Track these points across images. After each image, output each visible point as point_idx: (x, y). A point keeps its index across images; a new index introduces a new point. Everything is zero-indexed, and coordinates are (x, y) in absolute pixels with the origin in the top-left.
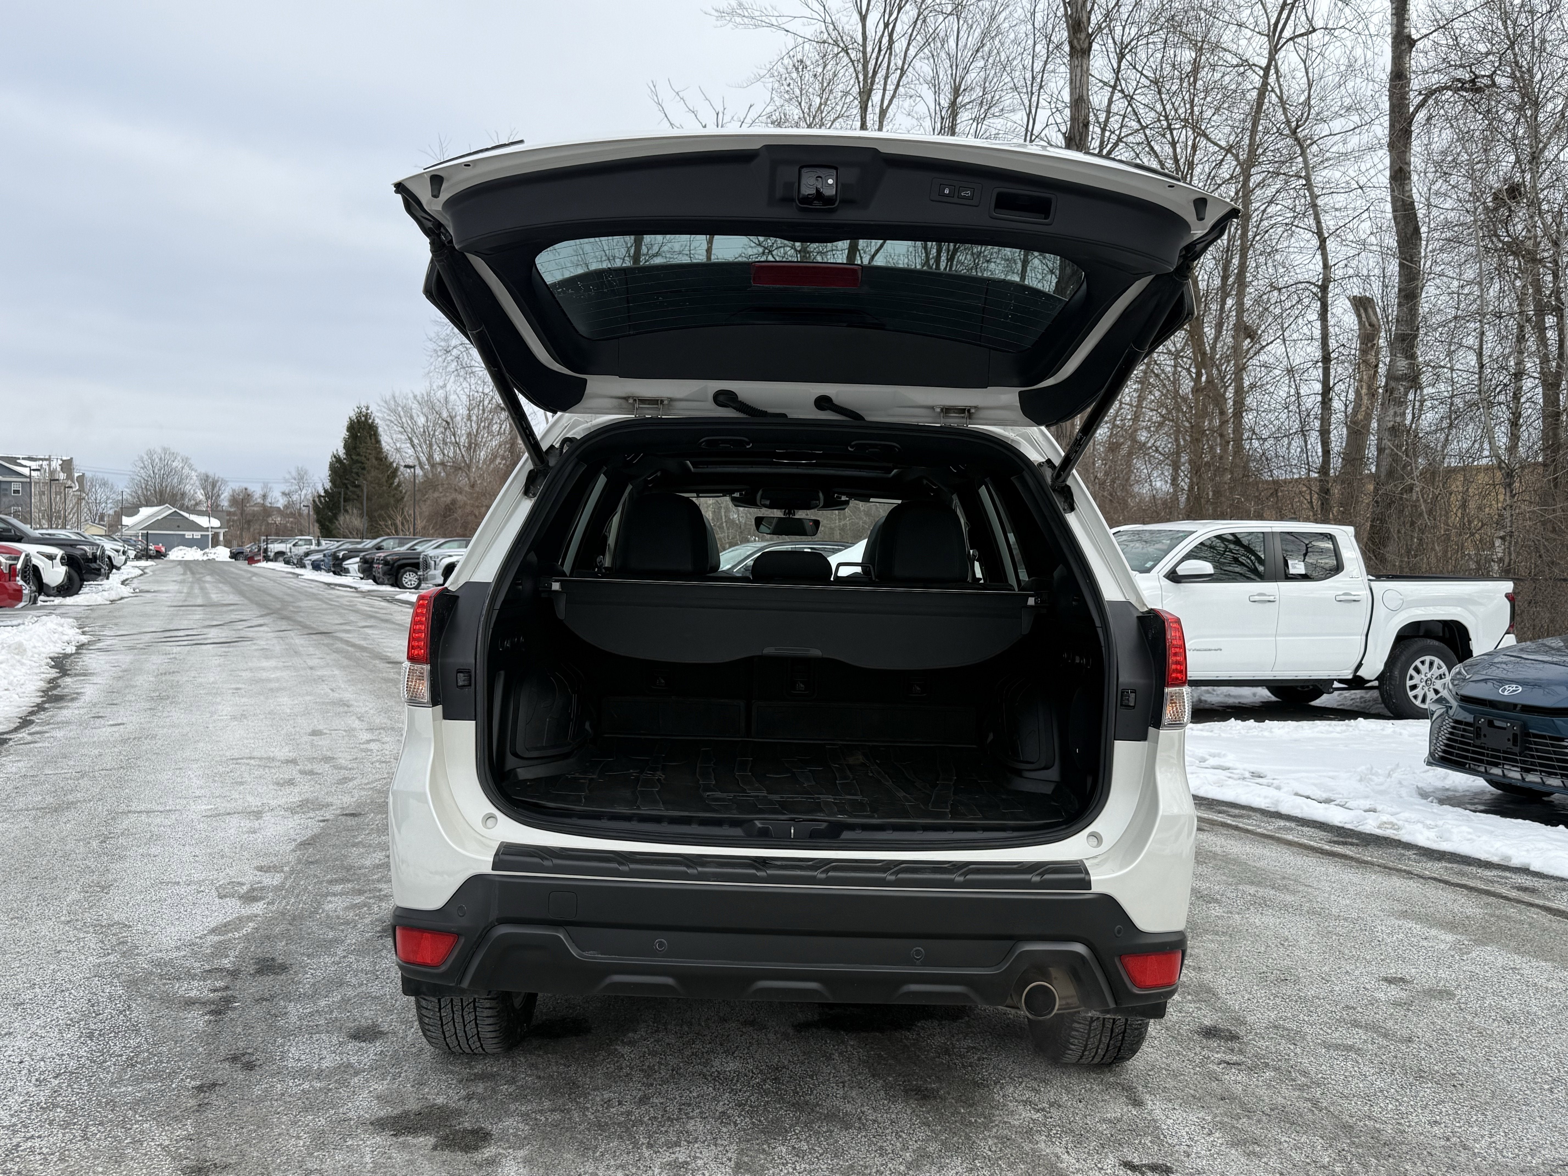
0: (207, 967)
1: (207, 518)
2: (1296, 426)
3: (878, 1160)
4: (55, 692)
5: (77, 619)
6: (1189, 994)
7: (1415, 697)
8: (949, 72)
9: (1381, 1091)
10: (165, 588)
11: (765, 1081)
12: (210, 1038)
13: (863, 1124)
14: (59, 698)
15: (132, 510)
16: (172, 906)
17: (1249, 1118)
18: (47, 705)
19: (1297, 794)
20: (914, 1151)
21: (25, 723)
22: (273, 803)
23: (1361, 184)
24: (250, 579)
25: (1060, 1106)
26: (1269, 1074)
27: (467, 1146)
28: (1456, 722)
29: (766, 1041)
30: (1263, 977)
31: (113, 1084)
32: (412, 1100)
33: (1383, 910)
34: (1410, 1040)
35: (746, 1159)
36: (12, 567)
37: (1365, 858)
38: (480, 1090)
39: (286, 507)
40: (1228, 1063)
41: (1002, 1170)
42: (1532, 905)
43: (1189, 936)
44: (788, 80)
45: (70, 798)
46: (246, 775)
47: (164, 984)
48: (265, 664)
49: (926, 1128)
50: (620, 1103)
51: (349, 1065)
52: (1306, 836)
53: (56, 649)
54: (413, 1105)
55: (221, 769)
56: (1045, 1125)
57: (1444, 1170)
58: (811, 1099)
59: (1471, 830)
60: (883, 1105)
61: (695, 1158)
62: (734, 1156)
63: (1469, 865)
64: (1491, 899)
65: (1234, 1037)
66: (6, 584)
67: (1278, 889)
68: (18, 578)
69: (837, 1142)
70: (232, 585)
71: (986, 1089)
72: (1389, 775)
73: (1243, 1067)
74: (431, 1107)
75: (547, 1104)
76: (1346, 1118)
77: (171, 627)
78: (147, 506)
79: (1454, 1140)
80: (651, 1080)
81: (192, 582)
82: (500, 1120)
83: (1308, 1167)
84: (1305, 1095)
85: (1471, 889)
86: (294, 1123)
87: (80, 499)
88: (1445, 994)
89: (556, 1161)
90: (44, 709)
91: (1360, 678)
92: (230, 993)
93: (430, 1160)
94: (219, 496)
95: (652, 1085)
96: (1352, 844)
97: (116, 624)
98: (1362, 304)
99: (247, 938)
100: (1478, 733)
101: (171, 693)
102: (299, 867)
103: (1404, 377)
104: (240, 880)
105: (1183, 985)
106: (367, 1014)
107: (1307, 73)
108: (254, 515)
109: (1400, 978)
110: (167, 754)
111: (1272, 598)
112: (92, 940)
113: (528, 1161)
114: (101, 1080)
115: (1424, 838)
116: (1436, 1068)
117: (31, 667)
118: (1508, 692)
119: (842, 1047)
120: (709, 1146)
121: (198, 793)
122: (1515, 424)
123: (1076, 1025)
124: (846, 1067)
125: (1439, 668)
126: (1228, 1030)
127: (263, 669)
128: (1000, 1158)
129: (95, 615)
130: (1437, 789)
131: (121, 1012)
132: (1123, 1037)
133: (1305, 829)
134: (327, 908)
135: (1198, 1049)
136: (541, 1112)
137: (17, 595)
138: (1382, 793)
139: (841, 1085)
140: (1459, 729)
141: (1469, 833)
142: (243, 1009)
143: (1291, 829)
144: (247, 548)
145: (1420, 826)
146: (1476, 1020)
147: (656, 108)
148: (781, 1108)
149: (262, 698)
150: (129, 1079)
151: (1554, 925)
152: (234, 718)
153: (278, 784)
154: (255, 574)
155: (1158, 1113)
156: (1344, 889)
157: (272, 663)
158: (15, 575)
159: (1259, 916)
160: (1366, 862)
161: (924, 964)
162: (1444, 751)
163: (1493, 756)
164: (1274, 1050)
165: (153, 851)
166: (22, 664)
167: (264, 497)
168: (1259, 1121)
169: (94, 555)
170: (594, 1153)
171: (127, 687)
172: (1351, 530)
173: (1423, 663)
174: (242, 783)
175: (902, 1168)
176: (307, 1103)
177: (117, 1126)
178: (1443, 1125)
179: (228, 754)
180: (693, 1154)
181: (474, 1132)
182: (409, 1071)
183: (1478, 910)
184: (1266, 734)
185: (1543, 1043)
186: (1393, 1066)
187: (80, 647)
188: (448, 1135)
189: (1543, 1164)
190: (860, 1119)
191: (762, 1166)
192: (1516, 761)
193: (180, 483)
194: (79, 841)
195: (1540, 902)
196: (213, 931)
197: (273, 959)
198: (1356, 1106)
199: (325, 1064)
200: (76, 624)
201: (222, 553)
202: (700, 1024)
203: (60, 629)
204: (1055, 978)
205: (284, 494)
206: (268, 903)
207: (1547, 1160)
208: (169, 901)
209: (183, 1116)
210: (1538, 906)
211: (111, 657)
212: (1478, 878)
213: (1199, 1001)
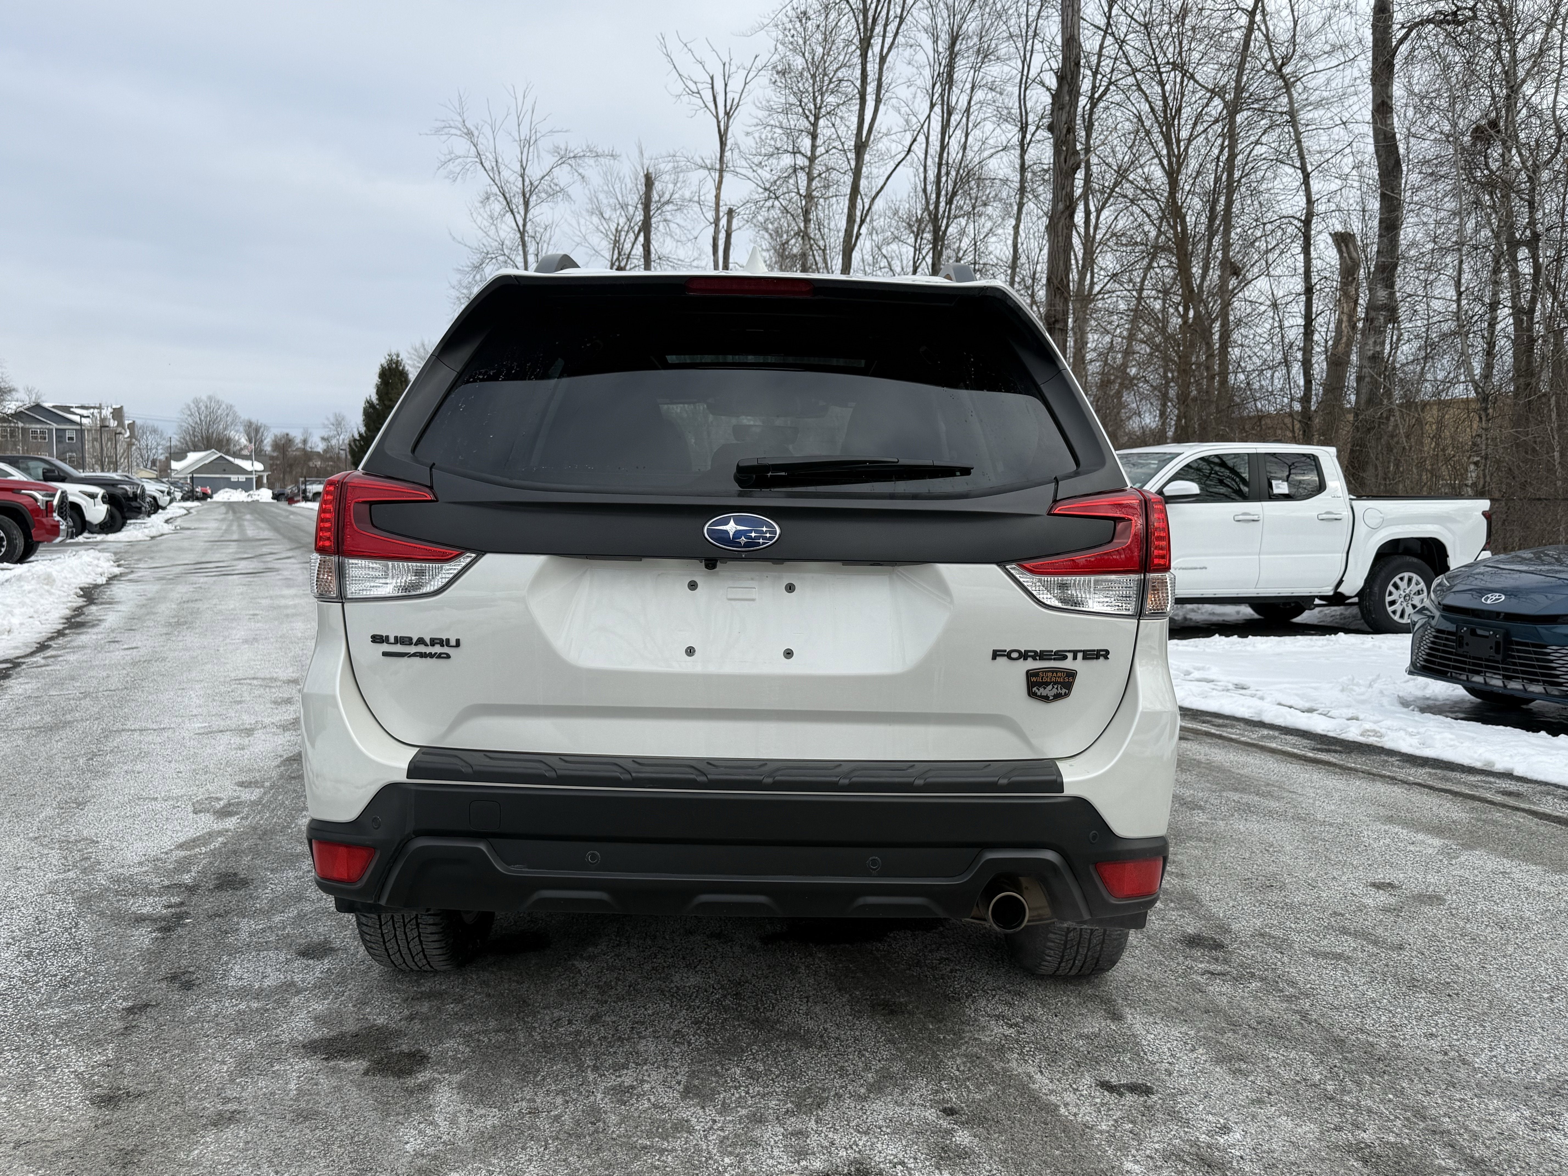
0: (166, 883)
1: (250, 462)
2: (1279, 356)
3: (838, 1083)
4: (78, 619)
5: (115, 553)
6: (1172, 901)
7: (1394, 612)
8: (947, 22)
9: (1373, 1002)
10: (205, 526)
11: (725, 996)
12: (152, 956)
13: (825, 1042)
14: (81, 625)
15: (180, 455)
16: (144, 822)
17: (1235, 1032)
18: (67, 631)
19: (1280, 704)
20: (877, 1071)
21: (42, 647)
22: (267, 721)
23: (1344, 120)
24: (287, 517)
25: (1034, 1021)
26: (1255, 985)
27: (400, 1070)
28: (1438, 631)
29: (731, 955)
30: (1247, 884)
31: (40, 1005)
32: (351, 1021)
33: (1368, 815)
34: (1401, 947)
35: (696, 1082)
36: (48, 504)
37: (1349, 765)
38: (425, 1009)
39: (325, 451)
40: (1213, 974)
41: (969, 1091)
42: (1517, 809)
43: (1172, 842)
44: (792, 32)
45: (69, 717)
46: (246, 694)
47: (118, 901)
48: (286, 592)
49: (891, 1046)
50: (570, 1022)
51: (293, 984)
52: (1290, 744)
53: (86, 580)
54: (351, 1026)
55: (223, 689)
56: (1017, 1041)
57: (1444, 1087)
58: (772, 1015)
59: (1453, 737)
60: (848, 1021)
61: (642, 1081)
62: (684, 1080)
63: (1453, 770)
64: (1476, 804)
65: (1218, 946)
66: (44, 520)
67: (1263, 795)
68: (55, 515)
69: (795, 1062)
70: (269, 522)
71: (957, 1003)
72: (1370, 686)
73: (1228, 977)
74: (370, 1028)
75: (492, 1024)
76: (1337, 1031)
77: (204, 560)
78: (195, 451)
79: (1452, 1054)
80: (606, 997)
81: (233, 520)
82: (440, 1041)
83: (1298, 1086)
84: (1293, 1006)
85: (1456, 794)
86: (221, 1047)
87: (130, 445)
88: (1435, 899)
89: (494, 1087)
90: (64, 635)
91: (1341, 594)
92: (184, 909)
93: (359, 1087)
94: (262, 441)
95: (606, 1002)
96: (1335, 751)
97: (152, 558)
98: (1343, 240)
99: (213, 853)
100: (1460, 641)
101: (190, 619)
102: (281, 782)
103: (1385, 307)
104: (218, 795)
105: (1166, 892)
106: (321, 930)
107: (1292, 11)
108: (295, 458)
109: (1389, 884)
110: (173, 675)
111: (1256, 518)
112: (54, 856)
113: (463, 1087)
114: (29, 1001)
115: (1407, 745)
116: (1429, 976)
117: (60, 597)
118: (1491, 601)
119: (810, 959)
120: (658, 1068)
121: (195, 712)
122: (1490, 353)
123: (1051, 936)
124: (812, 981)
125: (1417, 583)
126: (1212, 938)
127: (283, 597)
128: (968, 1079)
129: (133, 550)
130: (1418, 698)
131: (66, 930)
132: (1102, 948)
133: (1289, 737)
134: (300, 823)
135: (1181, 959)
136: (485, 1032)
137: (55, 530)
138: (1363, 702)
139: (805, 1000)
140: (1441, 638)
141: (1452, 740)
142: (194, 926)
143: (1275, 738)
144: (289, 489)
145: (1402, 733)
146: (1468, 926)
147: (665, 59)
148: (740, 1025)
149: (276, 623)
150: (58, 1001)
151: (1542, 829)
152: (246, 641)
153: (275, 703)
154: (293, 513)
155: (1138, 1029)
156: (1329, 795)
157: (292, 591)
158: (52, 511)
159: (1243, 821)
160: (1350, 769)
161: (881, 875)
162: (1426, 660)
163: (1474, 664)
164: (1260, 959)
165: (138, 767)
166: (51, 594)
167: (305, 442)
168: (1245, 1036)
169: (135, 494)
170: (535, 1076)
171: (148, 614)
172: (1333, 450)
173: (1402, 579)
174: (240, 702)
175: (863, 1090)
176: (240, 1024)
177: (34, 1051)
178: (1440, 1038)
179: (233, 675)
180: (640, 1077)
181: (411, 1055)
182: (353, 989)
183: (1464, 815)
184: (1249, 648)
185: (1539, 949)
186: (1384, 974)
187: (112, 578)
188: (382, 1059)
189: (1549, 1080)
190: (822, 1036)
191: (713, 1090)
192: (1498, 668)
193: (225, 429)
194: (66, 758)
195: (1526, 806)
196: (180, 846)
197: (235, 874)
198: (1347, 1018)
199: (267, 983)
200: (113, 558)
201: (265, 495)
202: (664, 938)
203: (96, 562)
204: (1027, 888)
205: (323, 439)
206: (242, 818)
207: (1552, 1075)
208: (143, 816)
209: (106, 1040)
210: (1524, 810)
211: (139, 587)
212: (1462, 783)
213: (1183, 908)
